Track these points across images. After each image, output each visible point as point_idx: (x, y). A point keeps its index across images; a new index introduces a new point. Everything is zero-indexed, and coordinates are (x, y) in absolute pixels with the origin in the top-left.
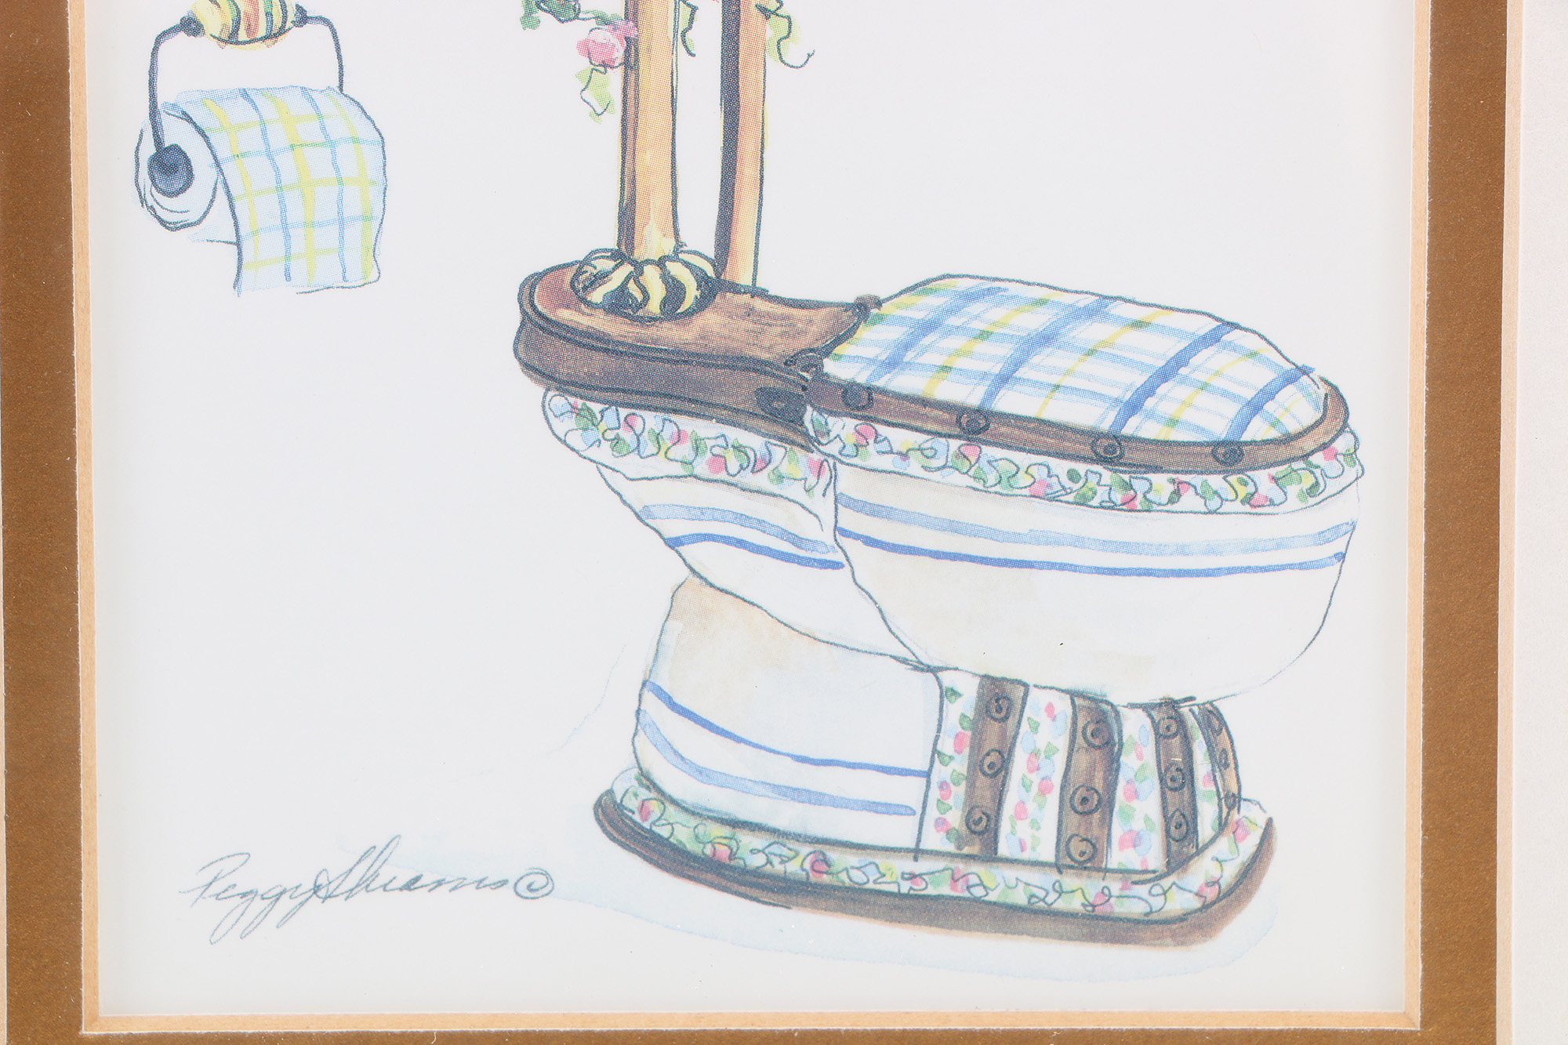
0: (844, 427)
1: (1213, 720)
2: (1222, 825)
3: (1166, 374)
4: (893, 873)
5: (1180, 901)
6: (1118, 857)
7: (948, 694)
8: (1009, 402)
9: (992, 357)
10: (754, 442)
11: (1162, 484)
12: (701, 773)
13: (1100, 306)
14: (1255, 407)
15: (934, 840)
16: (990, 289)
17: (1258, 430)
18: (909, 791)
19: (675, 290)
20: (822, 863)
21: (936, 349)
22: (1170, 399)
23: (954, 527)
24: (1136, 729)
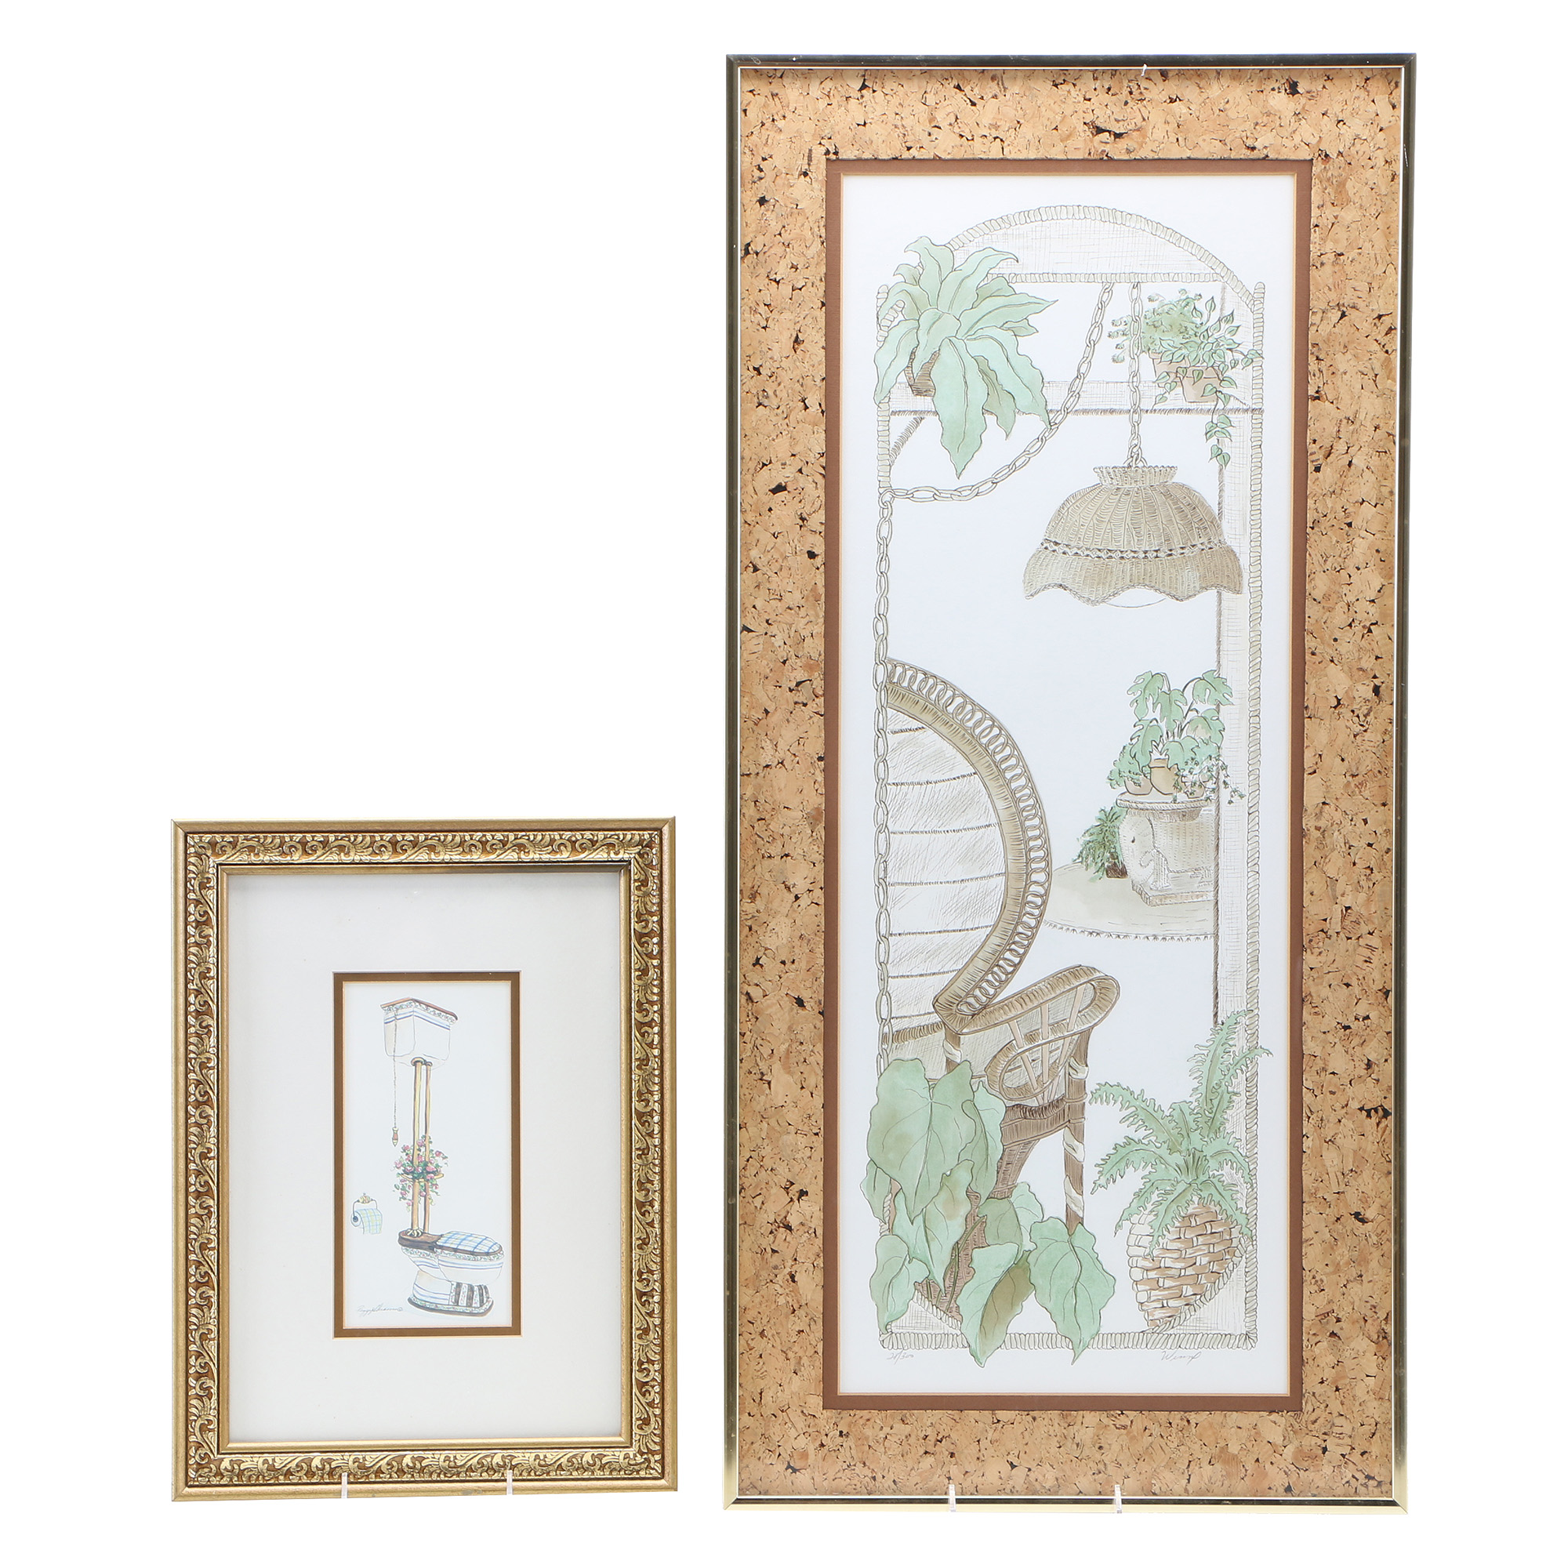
0: (439, 1251)
1: (485, 1288)
2: (487, 1301)
3: (479, 1244)
4: (445, 1308)
5: (482, 1311)
6: (474, 1305)
7: (452, 1285)
8: (460, 1247)
9: (458, 1242)
10: (428, 1253)
11: (479, 1257)
12: (422, 1295)
13: (471, 1235)
14: (490, 1248)
15: (451, 1303)
16: (457, 1233)
17: (491, 1251)
18: (448, 1297)
19: (418, 1233)
20: (437, 1306)
21: (451, 1241)
22: (480, 1246)
23: (453, 1263)
24: (476, 1288)
